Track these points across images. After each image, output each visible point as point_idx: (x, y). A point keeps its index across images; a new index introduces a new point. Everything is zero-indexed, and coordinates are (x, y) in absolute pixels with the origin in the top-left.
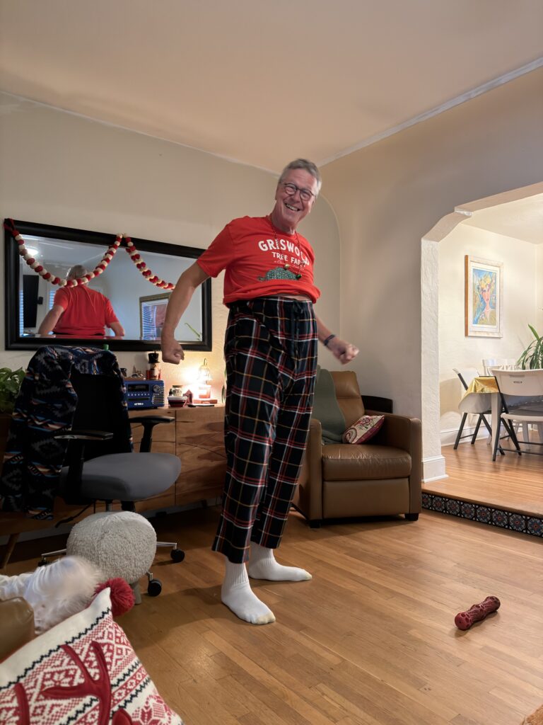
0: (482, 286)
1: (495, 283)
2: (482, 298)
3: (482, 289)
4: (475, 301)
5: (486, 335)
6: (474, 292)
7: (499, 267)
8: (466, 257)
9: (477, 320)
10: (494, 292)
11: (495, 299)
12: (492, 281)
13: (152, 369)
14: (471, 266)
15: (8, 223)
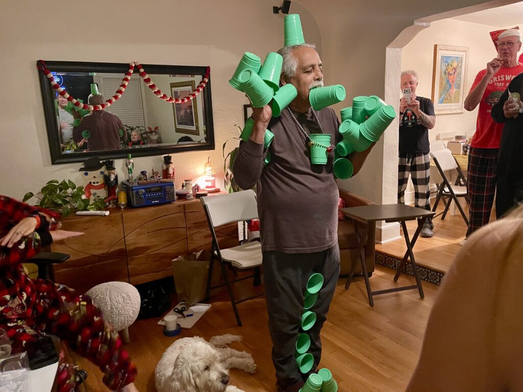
0: (449, 71)
1: (461, 66)
2: (448, 81)
3: (449, 73)
4: (441, 84)
5: (450, 112)
6: (441, 76)
7: (465, 52)
8: (436, 46)
9: (442, 100)
10: (460, 74)
11: (460, 80)
12: (458, 65)
13: (167, 169)
14: (440, 54)
15: (40, 64)
